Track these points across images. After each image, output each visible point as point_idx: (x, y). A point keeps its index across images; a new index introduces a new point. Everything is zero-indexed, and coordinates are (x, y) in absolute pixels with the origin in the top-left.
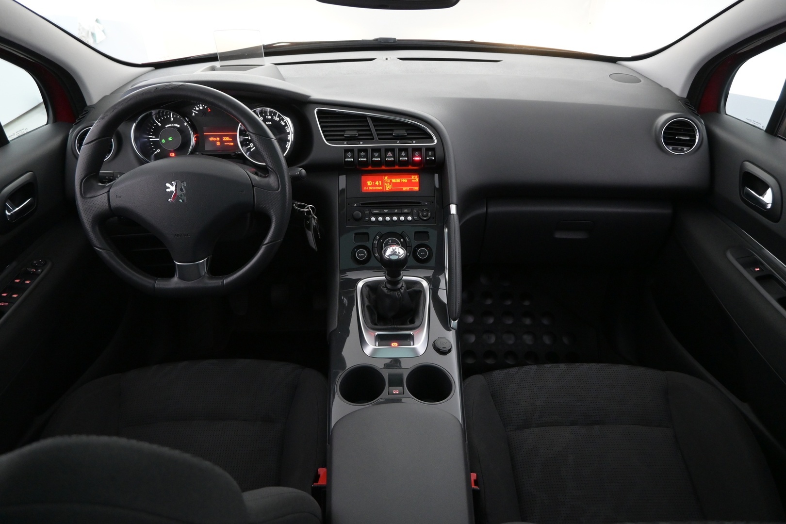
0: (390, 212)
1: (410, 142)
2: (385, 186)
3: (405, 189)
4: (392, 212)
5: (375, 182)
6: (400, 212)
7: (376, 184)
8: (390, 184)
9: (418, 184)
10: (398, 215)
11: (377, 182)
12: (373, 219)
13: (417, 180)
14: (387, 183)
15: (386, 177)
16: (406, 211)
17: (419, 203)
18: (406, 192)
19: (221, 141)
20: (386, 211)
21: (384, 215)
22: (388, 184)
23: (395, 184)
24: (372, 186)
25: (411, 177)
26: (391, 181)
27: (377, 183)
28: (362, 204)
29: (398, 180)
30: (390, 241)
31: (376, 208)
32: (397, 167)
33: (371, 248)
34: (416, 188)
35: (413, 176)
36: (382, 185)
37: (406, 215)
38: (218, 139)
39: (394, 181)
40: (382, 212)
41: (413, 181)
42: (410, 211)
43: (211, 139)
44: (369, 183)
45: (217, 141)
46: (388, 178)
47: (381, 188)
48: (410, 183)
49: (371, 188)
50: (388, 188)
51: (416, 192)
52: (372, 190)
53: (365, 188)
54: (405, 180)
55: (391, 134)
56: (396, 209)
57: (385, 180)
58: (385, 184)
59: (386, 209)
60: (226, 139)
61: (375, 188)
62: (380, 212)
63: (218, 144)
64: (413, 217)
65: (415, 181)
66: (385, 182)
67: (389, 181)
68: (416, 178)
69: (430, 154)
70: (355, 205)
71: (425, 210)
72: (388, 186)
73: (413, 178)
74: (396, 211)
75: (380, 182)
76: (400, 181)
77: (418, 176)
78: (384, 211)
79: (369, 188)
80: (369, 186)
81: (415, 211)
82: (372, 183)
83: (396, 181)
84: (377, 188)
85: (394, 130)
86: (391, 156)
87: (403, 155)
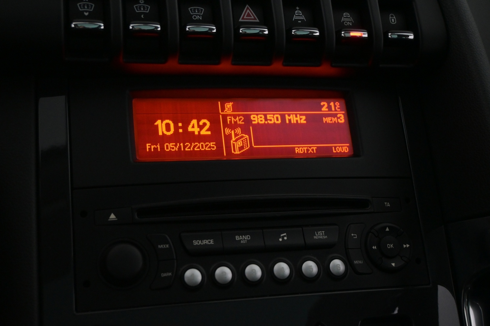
0: (260, 243)
2: (228, 138)
3: (300, 149)
4: (270, 242)
5: (186, 124)
6: (298, 241)
7: (190, 129)
8: (245, 130)
9: (346, 133)
10: (294, 254)
11: (194, 122)
12: (194, 275)
13: (342, 119)
14: (233, 126)
15: (229, 106)
16: (320, 235)
17: (364, 203)
18: (308, 161)
20: (243, 239)
21: (238, 257)
22: (239, 130)
23: (264, 133)
24: (176, 138)
25: (320, 108)
26: (248, 119)
27: (193, 127)
28: (142, 212)
29: (274, 118)
31: (204, 228)
32: (277, 67)
34: (342, 148)
35: (324, 103)
36: (215, 136)
37: (322, 252)
39: (257, 118)
40: (229, 245)
41: (327, 120)
42: (334, 239)
44: (164, 126)
48: (315, 130)
49: (170, 147)
50: (240, 144)
51: (340, 159)
54: (297, 118)
56: (286, 227)
57: (225, 117)
58: (227, 131)
59: (242, 231)
61: (189, 147)
62: (219, 246)
64: (347, 262)
65: (335, 119)
66: (226, 125)
67: (240, 120)
68: (336, 110)
69: (395, 22)
70: (113, 216)
71: (387, 229)
72: (236, 141)
73: (324, 109)
74: (283, 237)
75: (205, 124)
76: (279, 122)
77: (343, 101)
78: (237, 238)
79: (162, 148)
80: (165, 139)
81: (354, 235)
82: (176, 128)
83: (266, 119)
84: (197, 145)
86: (258, 21)
87: (303, 18)
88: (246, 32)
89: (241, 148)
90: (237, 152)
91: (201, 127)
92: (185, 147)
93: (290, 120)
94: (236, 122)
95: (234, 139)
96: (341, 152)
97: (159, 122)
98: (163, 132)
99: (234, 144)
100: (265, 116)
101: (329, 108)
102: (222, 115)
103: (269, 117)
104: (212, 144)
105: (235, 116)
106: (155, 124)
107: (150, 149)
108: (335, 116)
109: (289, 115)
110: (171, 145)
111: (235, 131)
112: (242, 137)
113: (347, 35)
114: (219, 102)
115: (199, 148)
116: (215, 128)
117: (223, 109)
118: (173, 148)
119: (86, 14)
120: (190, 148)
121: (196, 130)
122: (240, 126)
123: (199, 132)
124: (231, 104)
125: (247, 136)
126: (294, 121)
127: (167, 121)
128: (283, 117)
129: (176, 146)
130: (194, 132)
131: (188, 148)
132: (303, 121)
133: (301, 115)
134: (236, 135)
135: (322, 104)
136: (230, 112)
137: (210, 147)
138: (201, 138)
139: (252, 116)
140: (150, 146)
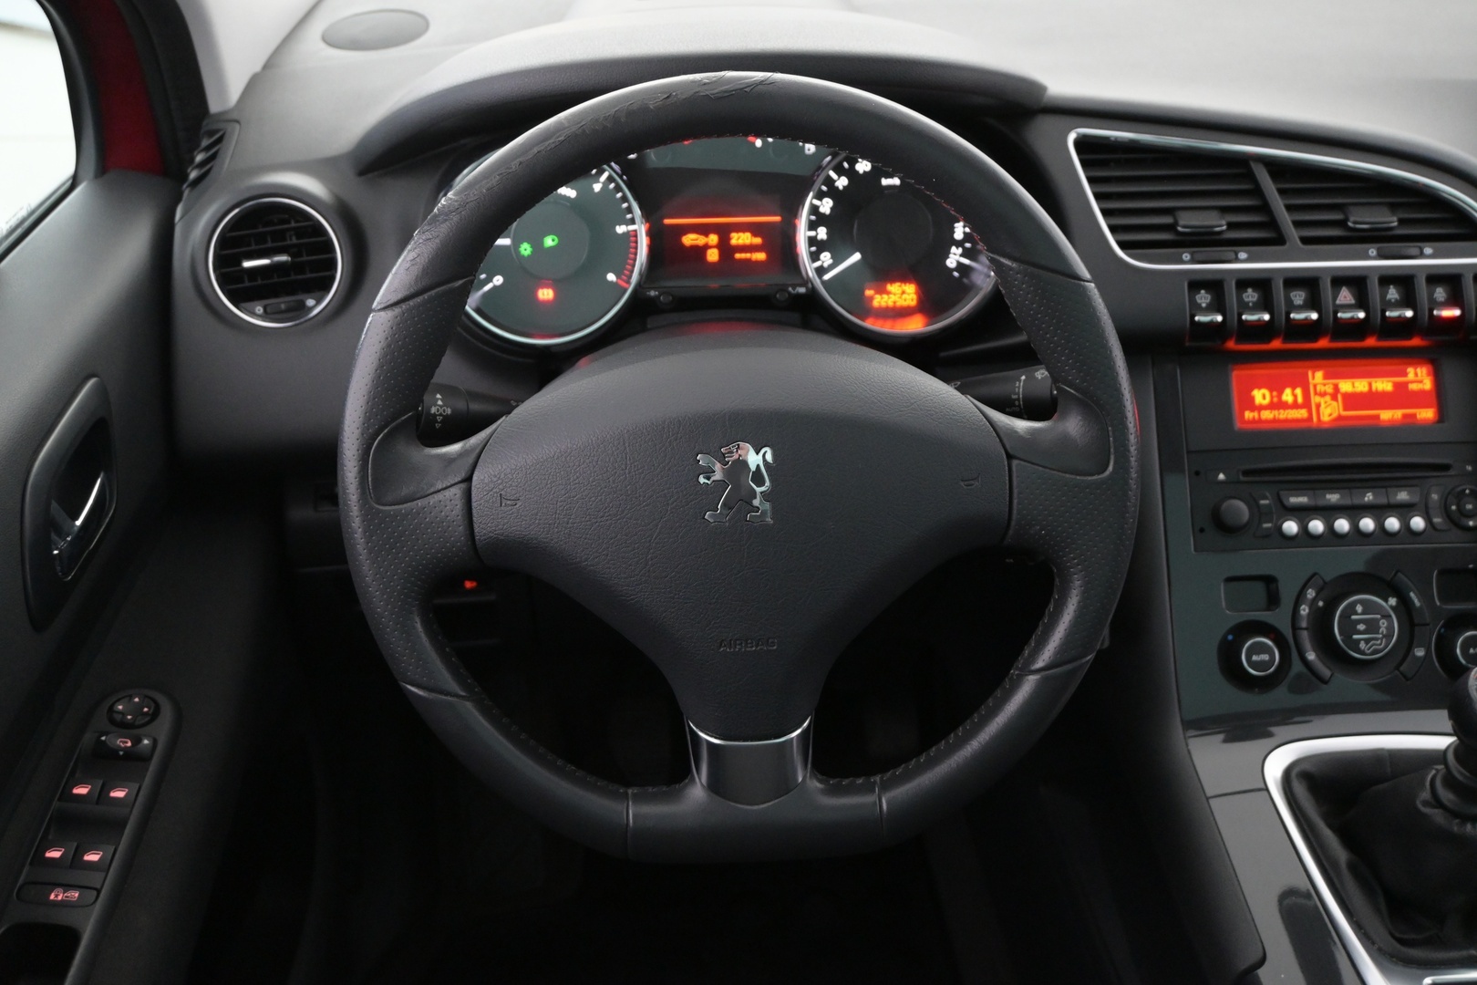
0: (1348, 502)
1: (1414, 251)
2: (1318, 406)
3: (1386, 415)
4: (1357, 501)
5: (1281, 393)
6: (1383, 500)
7: (1285, 398)
8: (1334, 397)
9: (1434, 400)
10: (1379, 511)
11: (1288, 391)
12: (1291, 527)
13: (1428, 385)
14: (1323, 394)
15: (1319, 375)
16: (1403, 496)
17: (1446, 467)
18: (1393, 428)
19: (726, 249)
20: (1333, 498)
21: (1329, 513)
22: (1328, 398)
23: (1351, 400)
24: (1271, 406)
25: (1405, 374)
26: (1336, 388)
27: (1287, 396)
28: (1246, 473)
29: (1361, 386)
30: (1359, 608)
31: (1299, 487)
33: (1288, 633)
34: (1427, 414)
35: (1411, 371)
36: (1307, 404)
37: (1404, 511)
38: (713, 239)
39: (1346, 386)
40: (1320, 503)
41: (1413, 387)
42: (1416, 499)
43: (690, 239)
44: (1261, 396)
45: (707, 247)
46: (1326, 377)
47: (1302, 413)
48: (1401, 397)
49: (1267, 415)
50: (1329, 411)
51: (1424, 427)
52: (1275, 421)
53: (1248, 415)
54: (1383, 385)
55: (1342, 224)
56: (1372, 488)
57: (1315, 386)
58: (1318, 399)
59: (1332, 490)
60: (740, 239)
61: (1283, 415)
62: (1312, 503)
63: (713, 255)
64: (1428, 519)
65: (1421, 386)
66: (1316, 393)
67: (1329, 388)
68: (1422, 377)
70: (1221, 476)
71: (1467, 491)
72: (1326, 407)
73: (1411, 375)
74: (1369, 497)
76: (1367, 390)
77: (1430, 367)
78: (1328, 496)
79: (1259, 415)
80: (1261, 408)
81: (1435, 497)
82: (1272, 397)
83: (1354, 386)
84: (1291, 413)
85: (1351, 208)
86: (1354, 303)
87: (1397, 298)
88: (1342, 316)
89: (1330, 415)
90: (1327, 419)
92: (1279, 414)
93: (1377, 388)
94: (1325, 391)
95: (1323, 406)
96: (1425, 418)
97: (1256, 392)
98: (1259, 401)
99: (1323, 412)
100: (1352, 383)
101: (1416, 375)
102: (1313, 384)
103: (1356, 385)
105: (1325, 385)
106: (1253, 394)
108: (1421, 382)
109: (1376, 383)
110: (1267, 413)
111: (1324, 400)
112: (1331, 404)
113: (1440, 314)
114: (1310, 372)
115: (1292, 415)
116: (1306, 396)
117: (1313, 378)
118: (1269, 416)
119: (1207, 308)
121: (1289, 399)
122: (1329, 394)
124: (1321, 373)
125: (1336, 404)
126: (1380, 389)
127: (1264, 391)
128: (1370, 385)
129: (1271, 414)
130: (1288, 401)
132: (1390, 389)
133: (1387, 382)
134: (1326, 402)
135: (1408, 370)
136: (1320, 381)
138: (1294, 406)
139: (1341, 385)
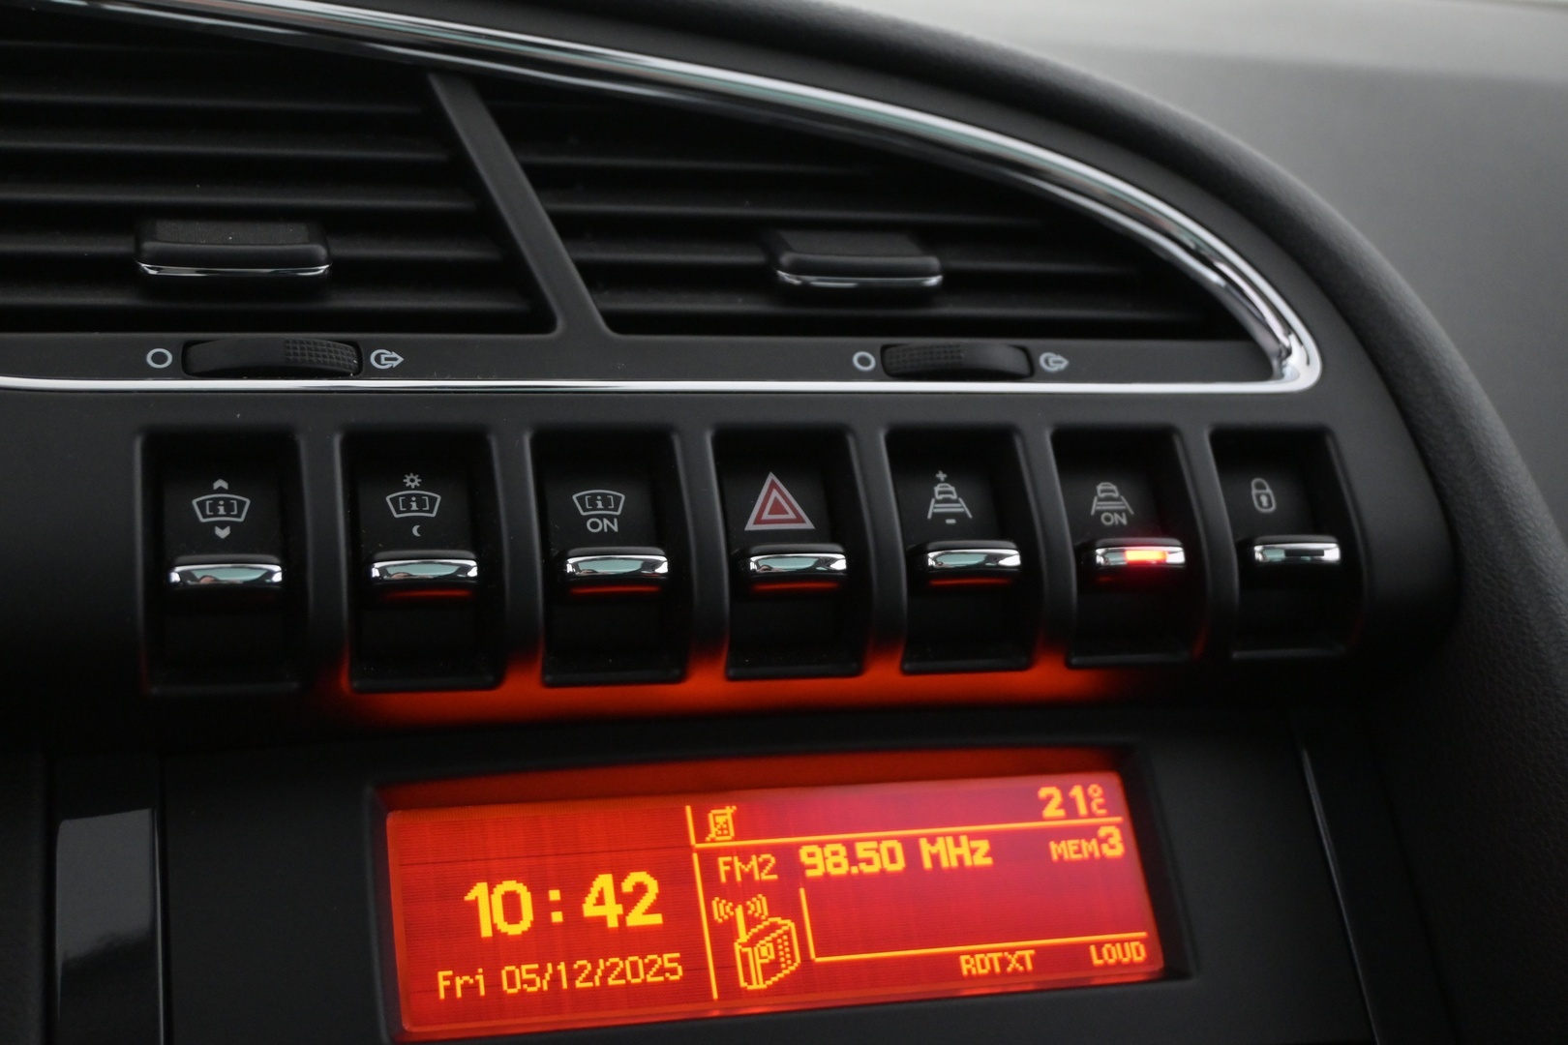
2: (725, 933)
3: (977, 961)
5: (576, 892)
7: (590, 909)
8: (783, 903)
11: (604, 882)
13: (1114, 842)
14: (740, 891)
15: (722, 817)
18: (1007, 1004)
23: (849, 908)
24: (540, 945)
25: (1036, 808)
26: (789, 864)
27: (601, 902)
29: (880, 854)
32: (884, 678)
34: (1124, 948)
35: (1051, 793)
36: (679, 929)
39: (823, 858)
41: (1065, 850)
44: (498, 906)
46: (742, 830)
47: (663, 967)
48: (1025, 890)
49: (523, 978)
54: (959, 848)
55: (759, 280)
57: (709, 858)
58: (721, 909)
61: (586, 976)
65: (1090, 847)
66: (713, 888)
67: (762, 866)
68: (1091, 814)
69: (1270, 505)
73: (1052, 811)
75: (640, 889)
76: (900, 865)
77: (1113, 780)
79: (493, 983)
80: (503, 950)
82: (542, 907)
83: (853, 859)
84: (615, 965)
85: (788, 236)
86: (808, 525)
87: (961, 507)
88: (770, 568)
89: (770, 969)
90: (759, 984)
91: (628, 901)
92: (573, 976)
93: (935, 858)
94: (748, 876)
95: (744, 937)
96: (1119, 963)
97: (479, 891)
98: (494, 926)
99: (744, 956)
100: (850, 846)
101: (1069, 806)
102: (702, 853)
103: (862, 850)
104: (667, 959)
105: (745, 855)
106: (467, 898)
107: (450, 990)
108: (1089, 833)
109: (932, 840)
110: (524, 971)
111: (746, 909)
112: (774, 927)
113: (1116, 559)
114: (688, 809)
115: (622, 975)
116: (676, 902)
117: (702, 831)
118: (531, 983)
119: (223, 533)
120: (590, 978)
121: (611, 912)
122: (764, 888)
123: (622, 919)
124: (729, 811)
125: (790, 924)
126: (948, 861)
127: (510, 885)
128: (911, 848)
129: (541, 973)
130: (602, 920)
131: (586, 980)
132: (982, 860)
133: (972, 836)
134: (751, 922)
135: (1044, 792)
136: (727, 841)
137: (662, 971)
138: (629, 941)
139: (804, 852)
140: (452, 979)
